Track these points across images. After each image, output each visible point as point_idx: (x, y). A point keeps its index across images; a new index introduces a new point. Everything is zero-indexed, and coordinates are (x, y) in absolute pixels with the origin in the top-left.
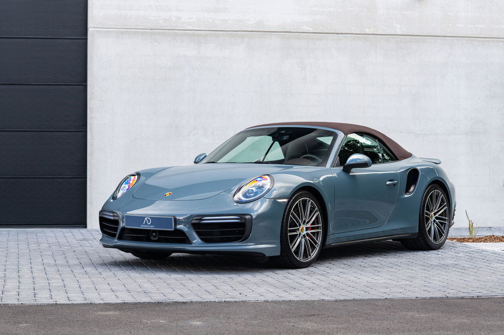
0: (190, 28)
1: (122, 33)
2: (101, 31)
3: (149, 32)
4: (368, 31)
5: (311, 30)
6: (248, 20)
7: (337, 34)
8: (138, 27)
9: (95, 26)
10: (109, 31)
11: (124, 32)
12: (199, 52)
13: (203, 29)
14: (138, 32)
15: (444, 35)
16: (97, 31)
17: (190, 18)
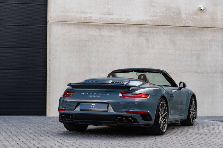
0: (96, 22)
1: (64, 24)
2: (54, 23)
3: (77, 23)
4: (177, 25)
5: (151, 24)
6: (123, 19)
7: (163, 26)
8: (72, 21)
9: (52, 20)
10: (58, 23)
11: (65, 23)
12: (100, 33)
13: (102, 22)
14: (72, 24)
15: (211, 27)
16: (52, 22)
17: (96, 17)
